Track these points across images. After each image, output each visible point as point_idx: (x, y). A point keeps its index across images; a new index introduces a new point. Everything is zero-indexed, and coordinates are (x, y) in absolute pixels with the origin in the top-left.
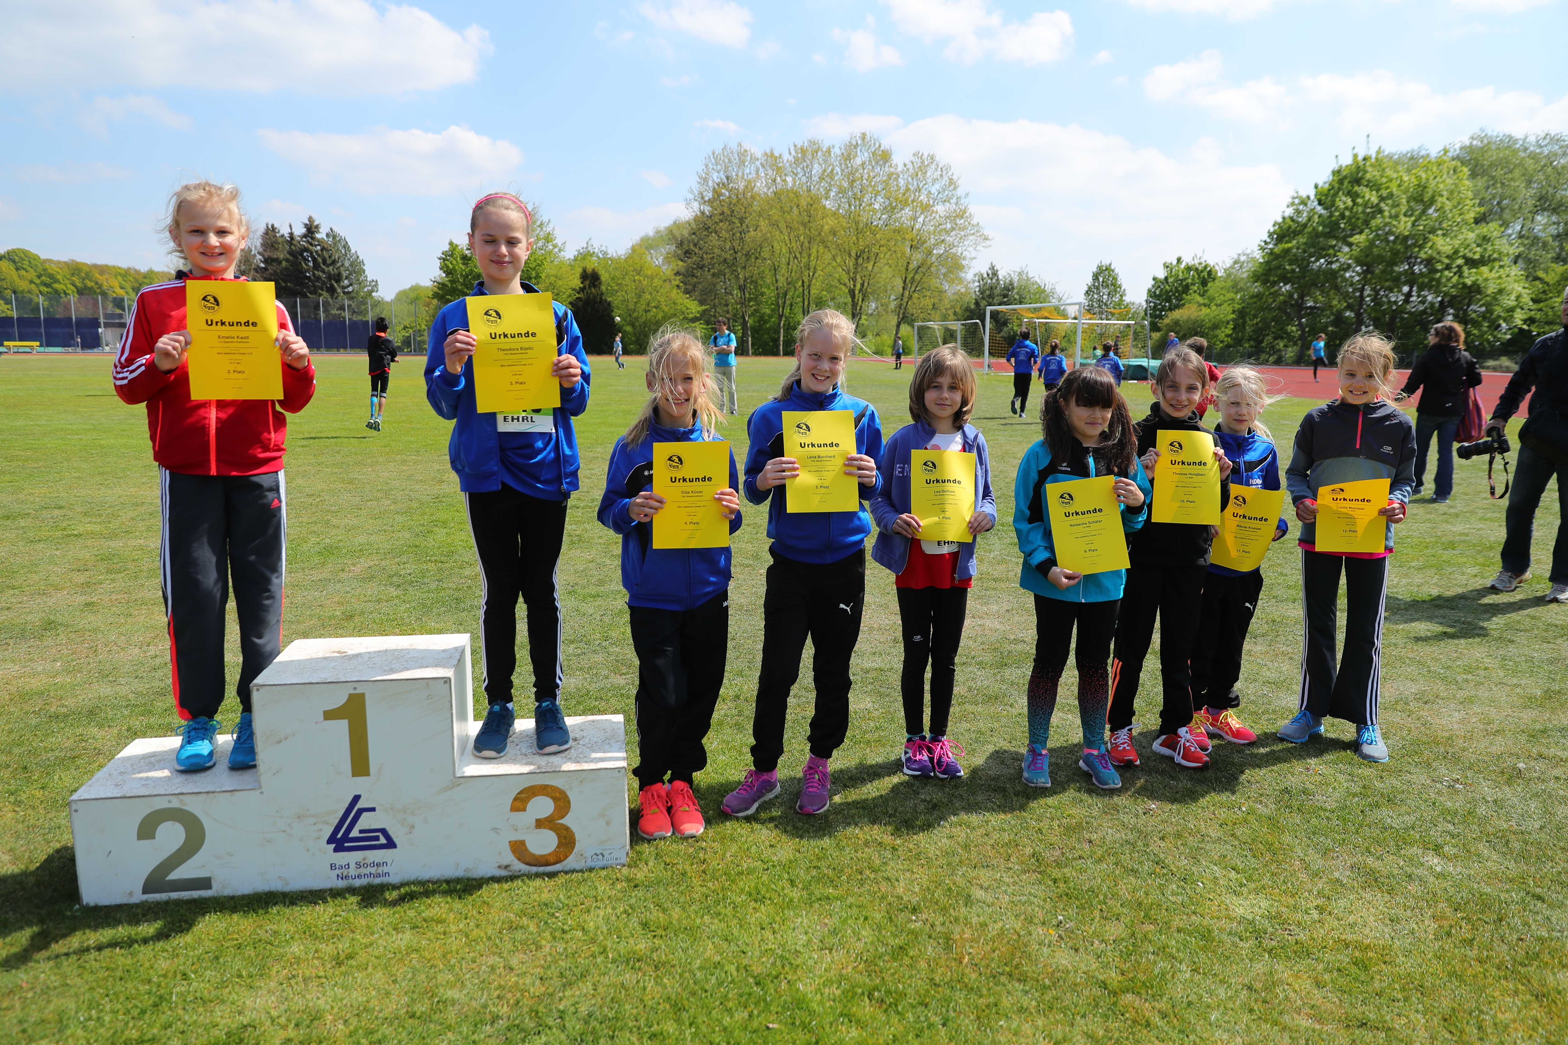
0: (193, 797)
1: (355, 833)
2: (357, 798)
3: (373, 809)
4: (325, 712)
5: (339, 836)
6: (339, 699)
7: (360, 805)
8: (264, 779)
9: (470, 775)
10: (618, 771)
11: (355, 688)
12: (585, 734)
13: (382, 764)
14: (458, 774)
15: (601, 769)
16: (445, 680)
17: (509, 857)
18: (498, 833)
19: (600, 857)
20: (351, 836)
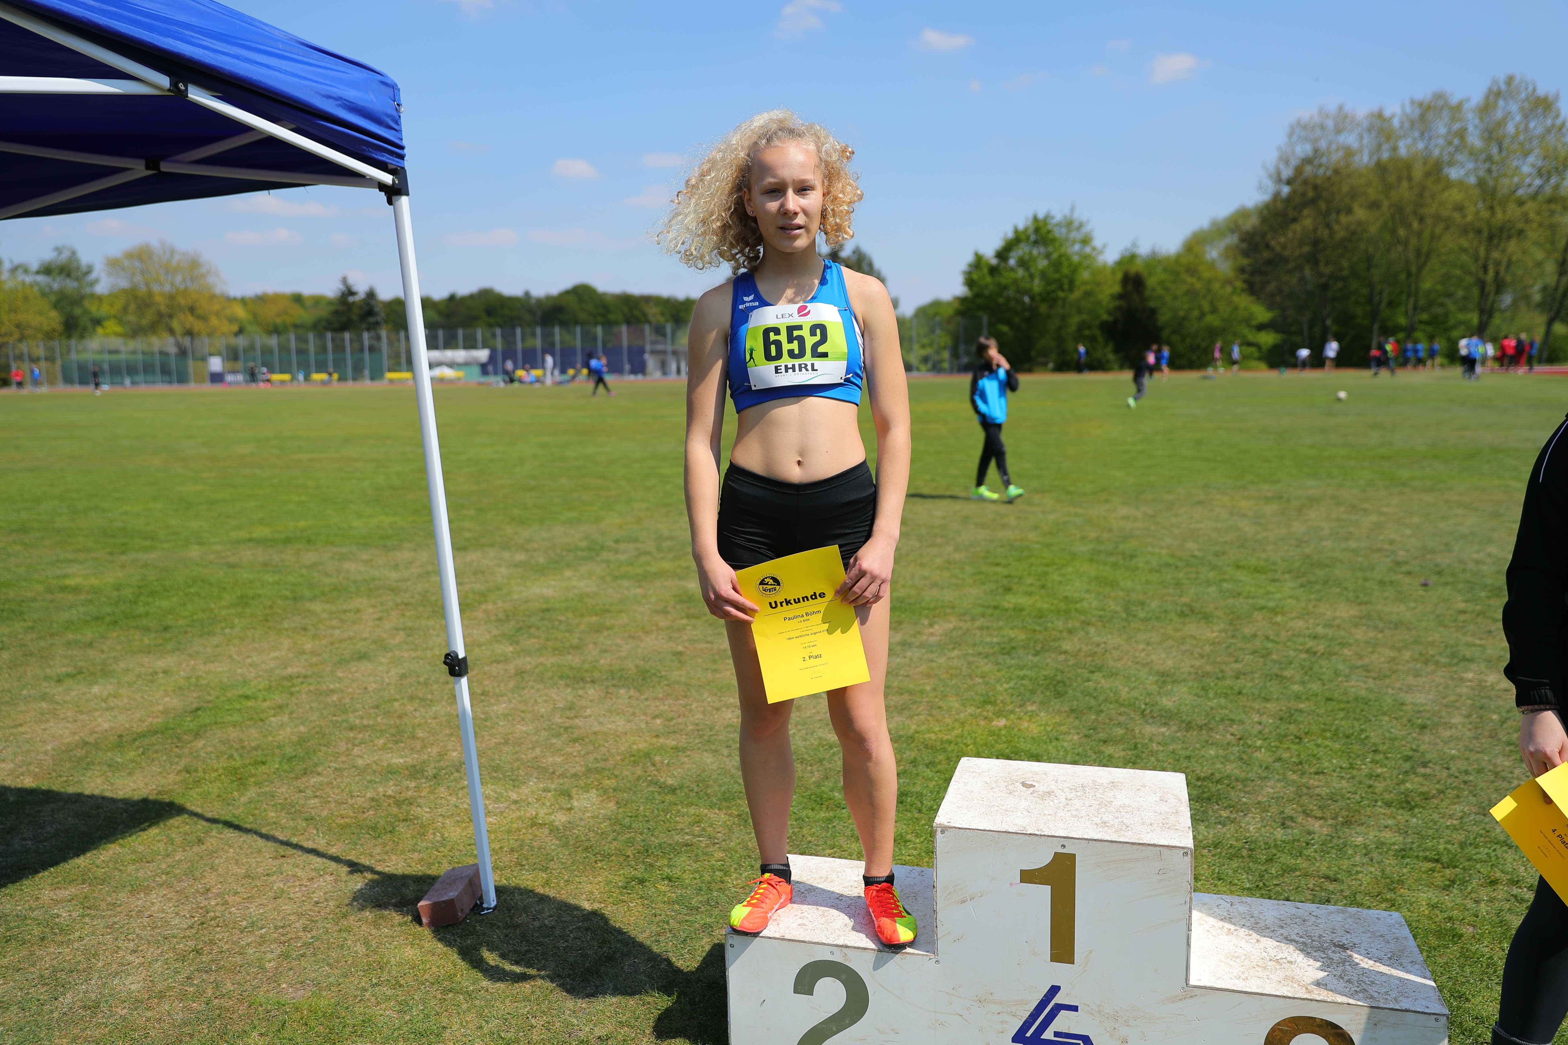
0: (858, 952)
1: (1048, 1035)
2: (1054, 990)
3: (1075, 1008)
4: (1023, 872)
5: (1028, 1035)
6: (1041, 859)
7: (1058, 999)
8: (941, 945)
9: (1208, 984)
10: (1437, 1020)
11: (1064, 846)
12: (1356, 941)
13: (1091, 952)
14: (1192, 982)
15: (1407, 1011)
16: (1185, 851)
20: (1042, 1037)
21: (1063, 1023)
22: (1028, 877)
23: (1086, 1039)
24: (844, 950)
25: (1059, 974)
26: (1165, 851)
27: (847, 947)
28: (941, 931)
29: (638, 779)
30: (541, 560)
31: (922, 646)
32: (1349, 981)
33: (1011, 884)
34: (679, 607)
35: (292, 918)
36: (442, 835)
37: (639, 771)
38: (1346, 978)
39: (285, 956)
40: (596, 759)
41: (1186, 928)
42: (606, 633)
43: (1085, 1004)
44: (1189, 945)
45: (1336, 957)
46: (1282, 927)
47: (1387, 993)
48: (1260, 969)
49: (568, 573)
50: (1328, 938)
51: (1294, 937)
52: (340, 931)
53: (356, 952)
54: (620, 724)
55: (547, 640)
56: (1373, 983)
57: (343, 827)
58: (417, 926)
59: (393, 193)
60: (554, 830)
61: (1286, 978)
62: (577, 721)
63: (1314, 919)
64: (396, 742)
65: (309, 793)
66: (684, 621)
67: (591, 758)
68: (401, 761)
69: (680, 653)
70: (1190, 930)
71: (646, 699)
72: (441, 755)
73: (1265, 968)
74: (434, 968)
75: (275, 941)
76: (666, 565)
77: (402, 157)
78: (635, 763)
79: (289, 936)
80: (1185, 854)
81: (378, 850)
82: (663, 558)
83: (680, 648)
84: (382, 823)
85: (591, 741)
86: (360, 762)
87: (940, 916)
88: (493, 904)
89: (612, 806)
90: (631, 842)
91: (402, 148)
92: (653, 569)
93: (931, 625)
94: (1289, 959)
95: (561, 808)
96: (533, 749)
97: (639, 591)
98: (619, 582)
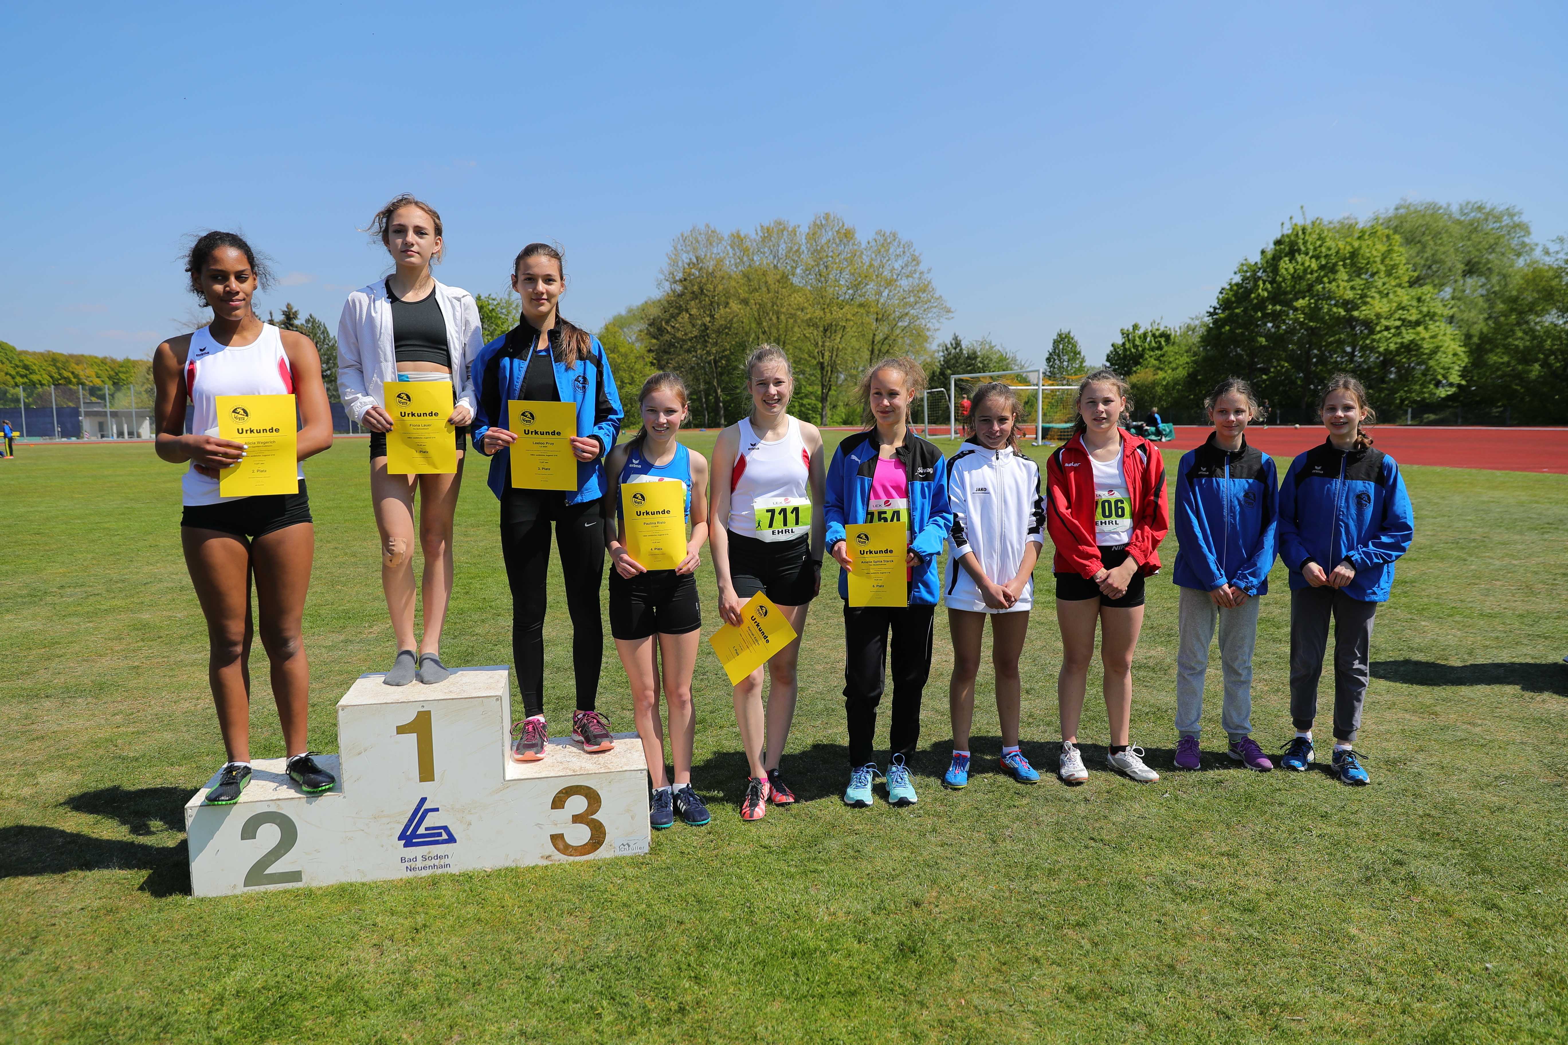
0: (286, 801)
1: (421, 831)
2: (423, 800)
3: (437, 810)
4: (397, 728)
5: (408, 833)
6: (409, 717)
7: (426, 806)
8: (345, 786)
9: (517, 778)
11: (423, 707)
13: (445, 771)
14: (507, 778)
15: (625, 771)
16: (496, 698)
17: (550, 849)
18: (541, 828)
19: (627, 846)
20: (418, 833)
21: (431, 820)
22: (401, 730)
23: (445, 828)
24: (278, 802)
25: (426, 789)
26: (485, 700)
27: (279, 800)
28: (345, 777)
29: (102, 757)
32: (598, 764)
33: (391, 737)
37: (102, 752)
40: (58, 749)
41: (501, 745)
43: (443, 806)
47: (617, 765)
48: (550, 767)
56: (611, 762)
61: (563, 768)
62: (35, 726)
69: (137, 667)
71: (105, 703)
73: (553, 766)
76: (118, 603)
78: (98, 747)
85: (51, 738)
87: (345, 766)
92: (103, 607)
97: (91, 625)
98: (67, 620)
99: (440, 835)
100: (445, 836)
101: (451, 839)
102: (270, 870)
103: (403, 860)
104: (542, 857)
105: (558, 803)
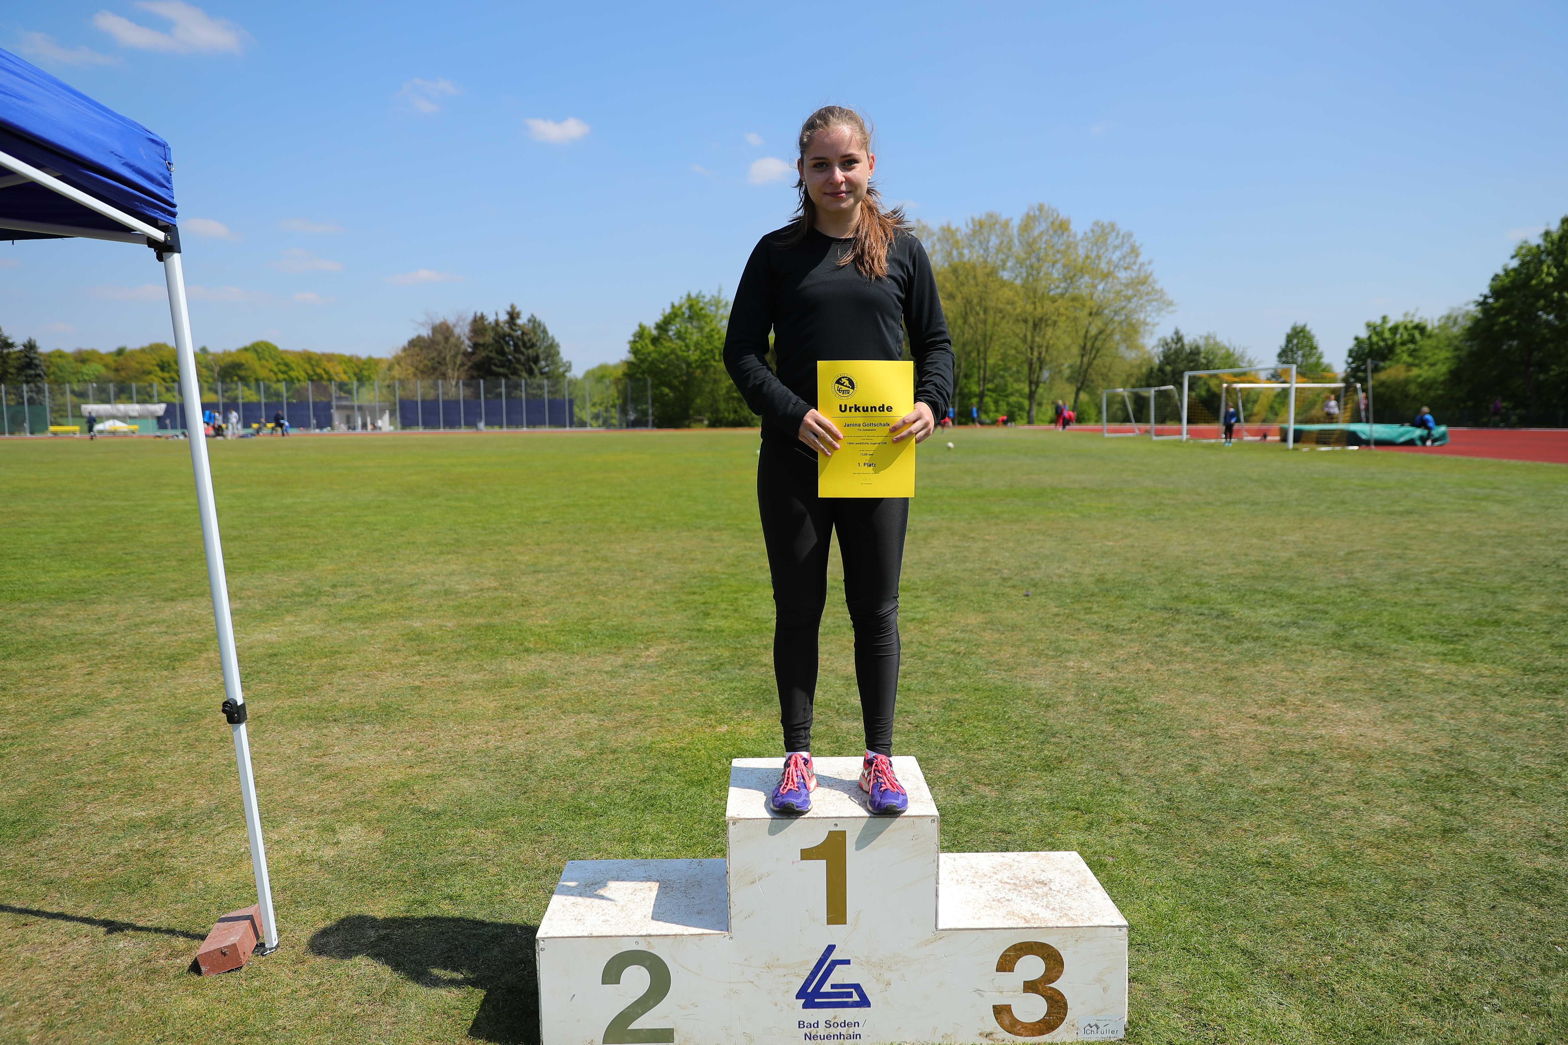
0: (661, 939)
1: (826, 988)
2: (831, 948)
3: (848, 962)
4: (803, 851)
5: (809, 990)
6: (818, 838)
7: (834, 956)
8: (734, 923)
9: (952, 927)
10: (1120, 930)
11: (836, 825)
12: (1051, 877)
13: (860, 911)
14: (941, 926)
15: (1099, 926)
16: (932, 818)
17: (992, 1024)
18: (982, 996)
19: (1094, 1028)
20: (822, 990)
21: (839, 975)
22: (807, 854)
23: (857, 987)
24: (648, 938)
25: (835, 934)
26: (916, 820)
27: (650, 936)
28: (733, 911)
29: (401, 808)
30: (258, 607)
31: (642, 667)
32: (1053, 909)
33: (793, 863)
34: (408, 645)
35: (49, 986)
36: (205, 883)
37: (399, 801)
38: (1051, 907)
39: (50, 1026)
40: (354, 794)
41: (934, 882)
42: (339, 673)
43: (856, 957)
44: (937, 896)
45: (1040, 891)
46: (996, 873)
47: (1082, 915)
48: (988, 909)
49: (289, 619)
50: (1031, 878)
51: (1006, 880)
52: (109, 992)
53: (132, 1011)
54: (371, 758)
55: (280, 684)
56: (1070, 908)
57: (90, 887)
58: (196, 976)
59: (163, 250)
60: (324, 865)
61: (1008, 913)
62: (326, 759)
63: (1017, 864)
64: (134, 796)
65: (43, 856)
66: (417, 658)
67: (348, 793)
68: (143, 814)
69: (419, 688)
70: (937, 883)
71: (393, 733)
72: (187, 805)
73: (991, 907)
74: (222, 1014)
75: (33, 1013)
76: (388, 606)
77: (174, 215)
78: (394, 794)
79: (49, 1005)
80: (933, 821)
81: (136, 905)
82: (384, 600)
83: (417, 683)
84: (134, 878)
85: (345, 777)
86: (96, 819)
87: (733, 897)
88: (275, 943)
89: (378, 835)
90: (405, 868)
91: (174, 206)
92: (375, 611)
93: (647, 649)
94: (1007, 898)
95: (327, 843)
96: (286, 789)
97: (366, 632)
98: (343, 624)
99: (850, 995)
100: (856, 998)
101: (864, 1002)
102: (634, 1026)
103: (801, 1024)
104: (981, 1034)
105: (1006, 964)
